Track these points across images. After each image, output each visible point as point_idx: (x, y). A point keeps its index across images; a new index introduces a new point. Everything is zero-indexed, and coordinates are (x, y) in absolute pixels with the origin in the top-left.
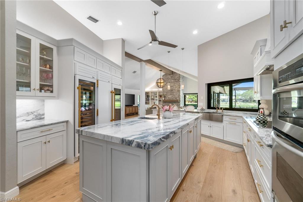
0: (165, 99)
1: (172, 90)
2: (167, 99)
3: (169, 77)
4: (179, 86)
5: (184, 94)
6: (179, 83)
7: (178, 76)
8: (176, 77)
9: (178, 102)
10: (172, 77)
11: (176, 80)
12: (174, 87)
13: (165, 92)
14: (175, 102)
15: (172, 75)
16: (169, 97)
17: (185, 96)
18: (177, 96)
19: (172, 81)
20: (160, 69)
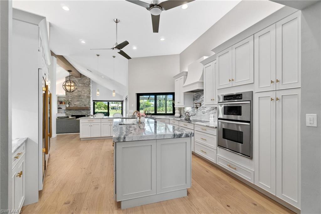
0: (69, 106)
1: (80, 96)
2: (72, 106)
3: (75, 79)
4: (88, 91)
5: (93, 101)
6: (89, 88)
7: (89, 80)
8: (85, 82)
9: (88, 110)
10: (79, 80)
11: (86, 85)
12: (83, 92)
13: (70, 97)
14: (84, 110)
15: (80, 78)
16: (75, 104)
17: (94, 103)
18: (86, 103)
19: (80, 85)
20: (69, 70)
